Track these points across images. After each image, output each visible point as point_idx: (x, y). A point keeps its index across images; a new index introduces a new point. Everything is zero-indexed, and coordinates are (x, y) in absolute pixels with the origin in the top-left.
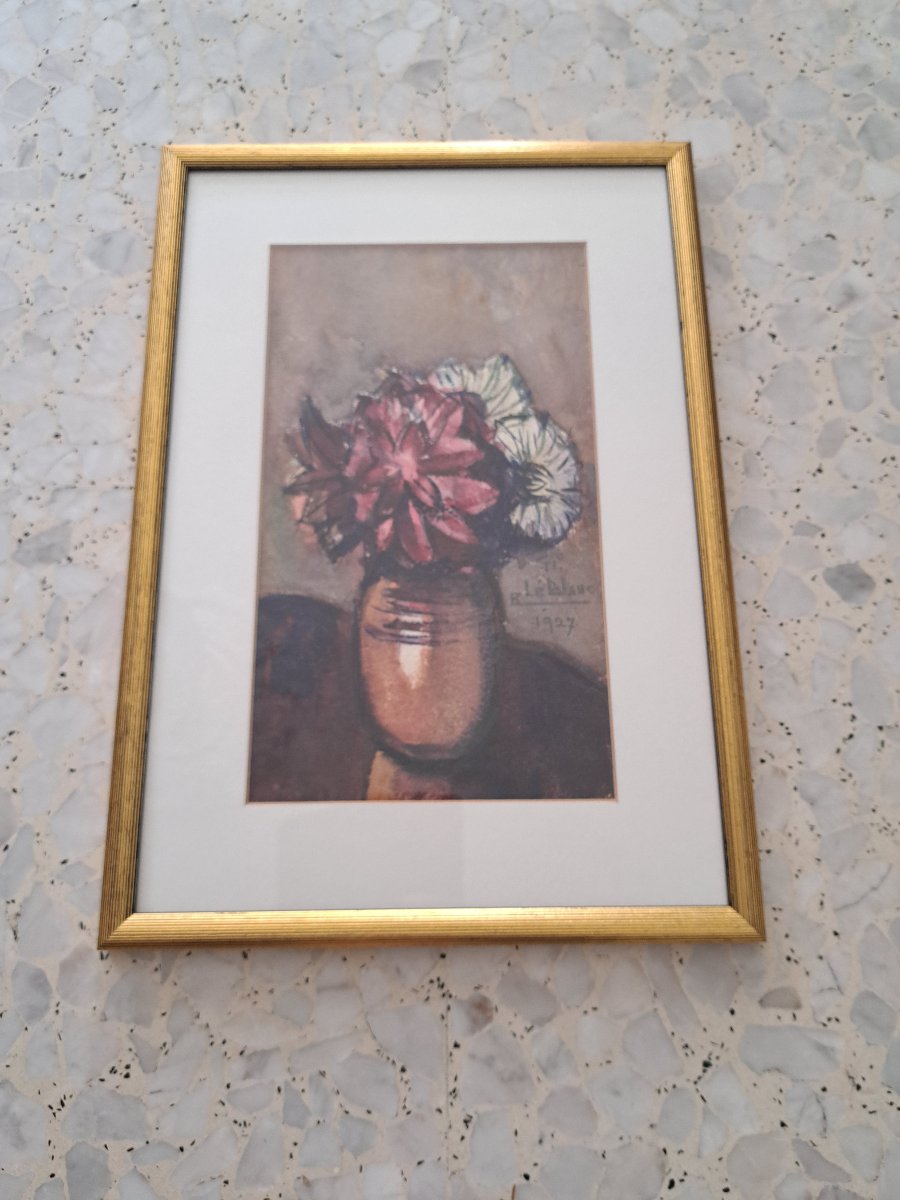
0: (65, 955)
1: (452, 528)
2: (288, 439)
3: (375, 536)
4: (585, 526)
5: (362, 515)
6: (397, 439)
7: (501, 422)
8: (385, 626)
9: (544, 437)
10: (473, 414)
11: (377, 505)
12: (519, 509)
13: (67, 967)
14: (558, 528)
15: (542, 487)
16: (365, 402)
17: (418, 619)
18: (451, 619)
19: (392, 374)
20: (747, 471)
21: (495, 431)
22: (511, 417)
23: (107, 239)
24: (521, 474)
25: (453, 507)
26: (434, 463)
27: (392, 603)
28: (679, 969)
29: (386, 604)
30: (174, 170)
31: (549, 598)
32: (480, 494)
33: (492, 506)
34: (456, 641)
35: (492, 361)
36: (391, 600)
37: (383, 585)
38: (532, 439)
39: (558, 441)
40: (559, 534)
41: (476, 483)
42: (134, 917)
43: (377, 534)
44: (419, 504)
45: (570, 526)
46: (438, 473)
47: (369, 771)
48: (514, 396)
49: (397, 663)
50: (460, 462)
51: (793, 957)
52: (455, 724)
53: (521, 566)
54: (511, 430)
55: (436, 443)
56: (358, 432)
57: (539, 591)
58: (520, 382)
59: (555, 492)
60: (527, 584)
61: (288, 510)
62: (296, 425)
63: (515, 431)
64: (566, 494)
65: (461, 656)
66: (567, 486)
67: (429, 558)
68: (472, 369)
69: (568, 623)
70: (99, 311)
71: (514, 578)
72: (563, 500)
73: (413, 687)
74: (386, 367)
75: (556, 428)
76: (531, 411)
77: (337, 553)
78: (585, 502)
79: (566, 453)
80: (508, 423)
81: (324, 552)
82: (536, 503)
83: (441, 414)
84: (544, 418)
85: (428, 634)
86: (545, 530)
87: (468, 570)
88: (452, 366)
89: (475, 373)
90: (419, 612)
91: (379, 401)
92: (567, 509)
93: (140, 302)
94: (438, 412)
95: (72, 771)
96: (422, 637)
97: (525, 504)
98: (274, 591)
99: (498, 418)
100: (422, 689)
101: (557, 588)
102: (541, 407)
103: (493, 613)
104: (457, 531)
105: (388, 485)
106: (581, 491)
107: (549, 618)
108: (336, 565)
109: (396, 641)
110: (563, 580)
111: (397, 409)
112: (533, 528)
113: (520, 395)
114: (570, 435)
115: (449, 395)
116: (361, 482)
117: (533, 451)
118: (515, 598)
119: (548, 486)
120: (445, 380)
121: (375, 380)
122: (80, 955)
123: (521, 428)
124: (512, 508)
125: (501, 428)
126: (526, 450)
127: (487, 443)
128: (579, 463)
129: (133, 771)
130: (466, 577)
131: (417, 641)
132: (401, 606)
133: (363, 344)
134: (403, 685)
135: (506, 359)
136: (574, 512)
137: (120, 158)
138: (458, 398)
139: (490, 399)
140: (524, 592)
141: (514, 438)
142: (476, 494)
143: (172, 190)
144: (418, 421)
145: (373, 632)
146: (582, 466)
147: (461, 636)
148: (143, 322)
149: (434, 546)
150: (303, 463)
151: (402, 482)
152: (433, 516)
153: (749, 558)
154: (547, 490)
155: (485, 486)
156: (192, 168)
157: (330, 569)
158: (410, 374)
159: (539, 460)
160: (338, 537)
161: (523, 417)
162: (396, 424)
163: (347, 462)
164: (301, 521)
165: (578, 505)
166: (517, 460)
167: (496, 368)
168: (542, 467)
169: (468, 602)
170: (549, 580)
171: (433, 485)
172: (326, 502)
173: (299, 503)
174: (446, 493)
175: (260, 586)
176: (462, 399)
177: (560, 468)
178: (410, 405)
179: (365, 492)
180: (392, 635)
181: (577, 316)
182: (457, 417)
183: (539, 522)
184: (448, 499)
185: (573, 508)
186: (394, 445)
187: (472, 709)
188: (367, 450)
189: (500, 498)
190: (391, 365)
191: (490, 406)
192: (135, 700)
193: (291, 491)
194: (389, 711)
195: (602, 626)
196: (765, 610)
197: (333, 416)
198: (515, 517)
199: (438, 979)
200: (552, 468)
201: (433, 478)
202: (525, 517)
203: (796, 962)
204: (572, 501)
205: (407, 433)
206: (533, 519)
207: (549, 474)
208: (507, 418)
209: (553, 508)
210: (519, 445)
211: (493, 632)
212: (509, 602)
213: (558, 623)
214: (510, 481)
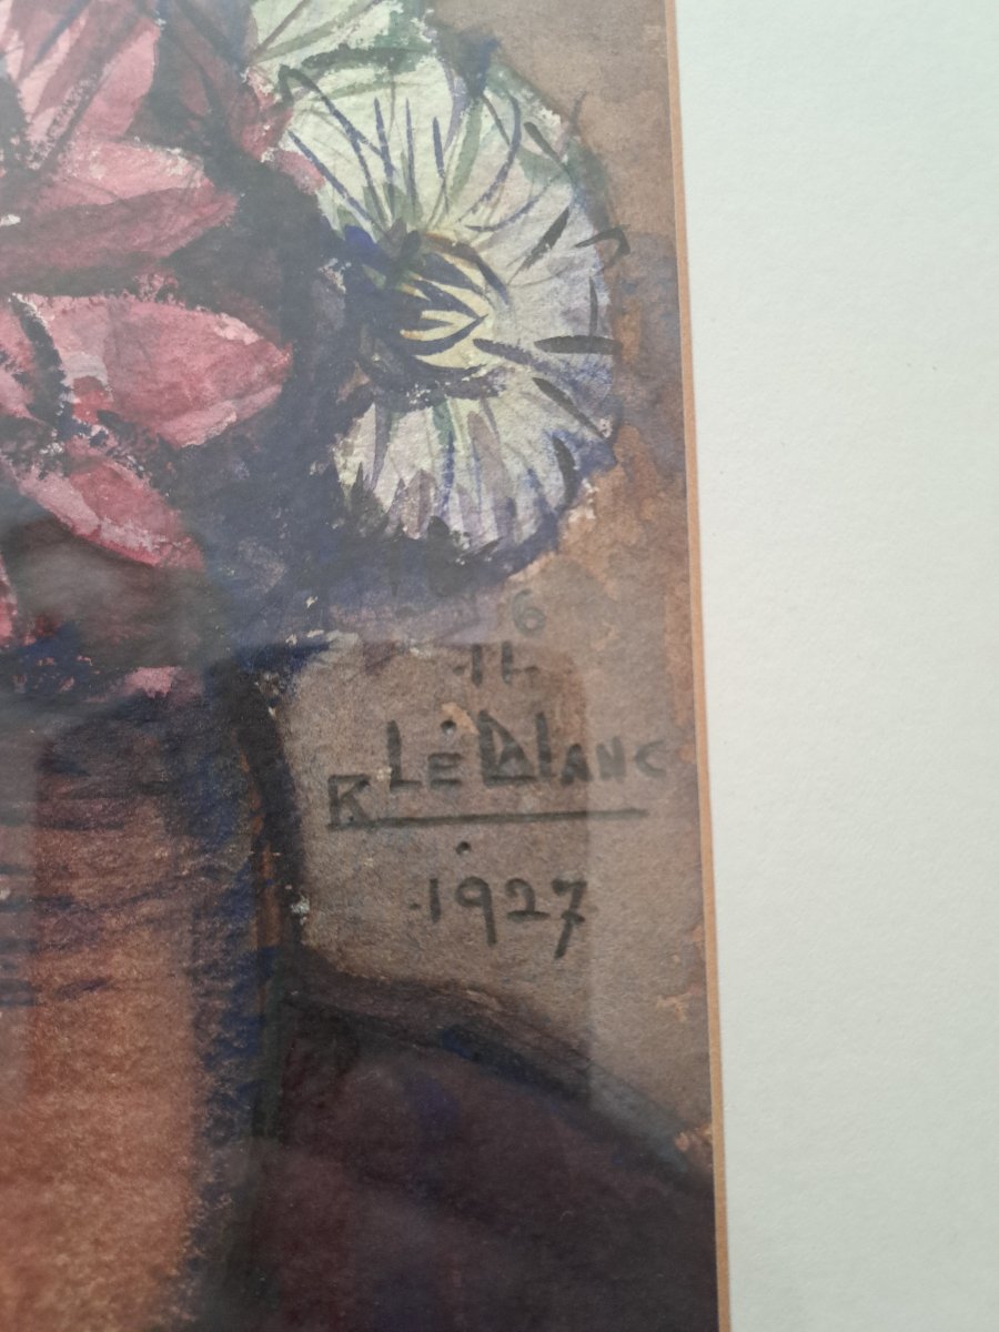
1: (96, 506)
4: (630, 495)
9: (473, 130)
12: (368, 420)
14: (524, 501)
15: (462, 332)
18: (88, 889)
21: (282, 111)
22: (346, 56)
24: (381, 281)
25: (103, 417)
26: (41, 243)
31: (482, 797)
32: (215, 363)
33: (265, 414)
34: (100, 984)
38: (424, 141)
39: (530, 145)
40: (528, 529)
41: (203, 318)
45: (573, 492)
46: (54, 284)
50: (143, 238)
55: (52, 165)
57: (443, 765)
59: (516, 354)
60: (394, 737)
63: (358, 110)
64: (553, 358)
65: (116, 1050)
66: (563, 330)
69: (552, 904)
71: (342, 711)
72: (538, 382)
75: (522, 95)
78: (633, 393)
79: (561, 196)
80: (328, 83)
82: (435, 402)
83: (77, 46)
84: (473, 61)
86: (470, 511)
92: (562, 421)
94: (64, 44)
97: (394, 407)
99: (293, 61)
101: (519, 754)
102: (463, 17)
103: (255, 864)
104: (116, 522)
106: (616, 349)
107: (481, 884)
112: (425, 506)
114: (574, 124)
117: (428, 190)
119: (484, 331)
123: (382, 94)
124: (343, 421)
125: (307, 100)
126: (400, 183)
127: (251, 161)
128: (610, 233)
130: (147, 709)
136: (589, 436)
140: (383, 774)
141: (354, 136)
142: (201, 362)
146: (624, 248)
147: (120, 965)
152: (22, 459)
154: (482, 345)
155: (234, 329)
159: (452, 226)
161: (391, 56)
165: (602, 408)
166: (367, 226)
168: (464, 251)
169: (150, 813)
170: (484, 721)
171: (34, 329)
174: (80, 361)
177: (535, 254)
182: (138, 61)
183: (449, 478)
184: (88, 385)
185: (585, 421)
187: (155, 1272)
189: (295, 382)
191: (266, 13)
195: (697, 916)
198: (353, 458)
200: (501, 258)
201: (34, 303)
202: (392, 459)
206: (425, 465)
207: (491, 277)
208: (325, 62)
209: (502, 416)
210: (376, 165)
211: (251, 945)
212: (320, 816)
213: (520, 904)
214: (334, 309)
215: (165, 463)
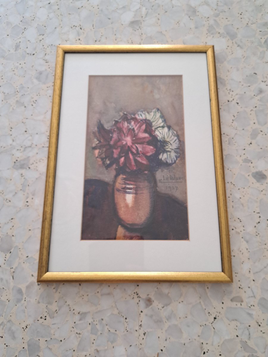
0: (28, 284)
1: (142, 160)
2: (94, 133)
3: (119, 162)
4: (181, 160)
5: (115, 156)
6: (126, 133)
7: (157, 128)
8: (122, 188)
9: (169, 133)
10: (148, 126)
11: (120, 153)
12: (162, 154)
13: (28, 287)
14: (173, 160)
15: (168, 148)
16: (117, 122)
17: (132, 186)
18: (141, 187)
19: (124, 114)
20: (229, 144)
21: (155, 131)
22: (160, 127)
23: (41, 73)
24: (162, 144)
25: (142, 153)
26: (137, 140)
27: (124, 182)
28: (207, 290)
29: (122, 182)
30: (61, 53)
31: (170, 181)
32: (150, 150)
33: (154, 154)
35: (154, 110)
36: (124, 181)
37: (121, 176)
38: (166, 134)
39: (174, 134)
40: (173, 162)
41: (149, 146)
42: (48, 273)
43: (120, 161)
44: (132, 153)
45: (177, 159)
46: (138, 143)
47: (117, 231)
48: (161, 121)
49: (125, 200)
50: (144, 140)
51: (241, 287)
52: (142, 217)
53: (162, 171)
54: (160, 131)
55: (137, 135)
56: (114, 131)
57: (167, 179)
58: (162, 117)
59: (172, 149)
60: (164, 176)
61: (93, 154)
62: (96, 129)
64: (175, 150)
65: (144, 198)
66: (176, 148)
67: (135, 168)
68: (148, 113)
69: (176, 188)
70: (38, 95)
71: (160, 175)
72: (175, 152)
73: (130, 206)
74: (123, 112)
75: (173, 130)
76: (165, 125)
77: (108, 167)
78: (181, 152)
79: (176, 138)
80: (158, 129)
81: (104, 167)
82: (166, 153)
83: (139, 126)
84: (169, 127)
85: (134, 191)
86: (169, 160)
87: (146, 172)
88: (142, 112)
89: (149, 114)
90: (132, 185)
91: (121, 122)
92: (176, 154)
93: (50, 92)
94: (138, 125)
95: (30, 230)
96: (132, 192)
97: (164, 153)
98: (89, 178)
99: (156, 127)
100: (132, 207)
101: (173, 178)
102: (168, 124)
103: (154, 185)
104: (143, 161)
105: (123, 147)
106: (180, 149)
107: (170, 187)
108: (107, 170)
109: (125, 193)
110: (174, 175)
111: (126, 124)
112: (166, 160)
113: (162, 120)
114: (177, 132)
115: (141, 120)
116: (115, 146)
117: (166, 137)
118: (160, 181)
119: (170, 148)
120: (140, 116)
121: (120, 115)
122: (32, 284)
123: (162, 130)
124: (160, 154)
125: (157, 130)
126: (164, 137)
127: (152, 135)
128: (180, 141)
129: (48, 230)
130: (146, 174)
131: (131, 193)
132: (126, 182)
133: (116, 105)
134: (127, 206)
135: (158, 110)
136: (178, 155)
137: (45, 49)
138: (144, 121)
139: (154, 122)
140: (163, 179)
141: (160, 133)
142: (149, 150)
143: (60, 59)
144: (132, 128)
145: (118, 190)
146: (180, 142)
147: (144, 192)
148: (51, 98)
149: (136, 165)
150: (98, 140)
151: (127, 146)
152: (136, 156)
153: (230, 169)
154: (170, 149)
155: (152, 147)
156: (66, 52)
157: (106, 171)
158: (130, 114)
159: (168, 140)
160: (108, 162)
161: (163, 127)
162: (125, 129)
163: (111, 140)
164: (97, 157)
166: (161, 140)
167: (155, 112)
168: (169, 142)
169: (146, 181)
170: (170, 175)
171: (136, 147)
172: (105, 152)
173: (97, 152)
174: (140, 149)
175: (85, 176)
176: (145, 121)
177: (174, 142)
178: (130, 123)
179: (116, 149)
180: (124, 191)
181: (180, 97)
182: (144, 127)
183: (168, 158)
184: (141, 151)
186: (125, 135)
187: (147, 213)
188: (117, 136)
189: (156, 151)
190: (124, 111)
191: (153, 124)
192: (48, 210)
193: (94, 148)
194: (123, 213)
195: (186, 189)
196: (234, 185)
197: (107, 126)
198: (160, 157)
199: (137, 292)
200: (171, 142)
201: (136, 145)
202: (163, 157)
203: (242, 288)
204: (178, 152)
205: (128, 132)
206: (166, 157)
207: (171, 144)
208: (158, 127)
209: (172, 154)
210: (162, 135)
211: (153, 190)
212: (158, 182)
213: (173, 188)
214: (159, 146)
215: (146, 157)
